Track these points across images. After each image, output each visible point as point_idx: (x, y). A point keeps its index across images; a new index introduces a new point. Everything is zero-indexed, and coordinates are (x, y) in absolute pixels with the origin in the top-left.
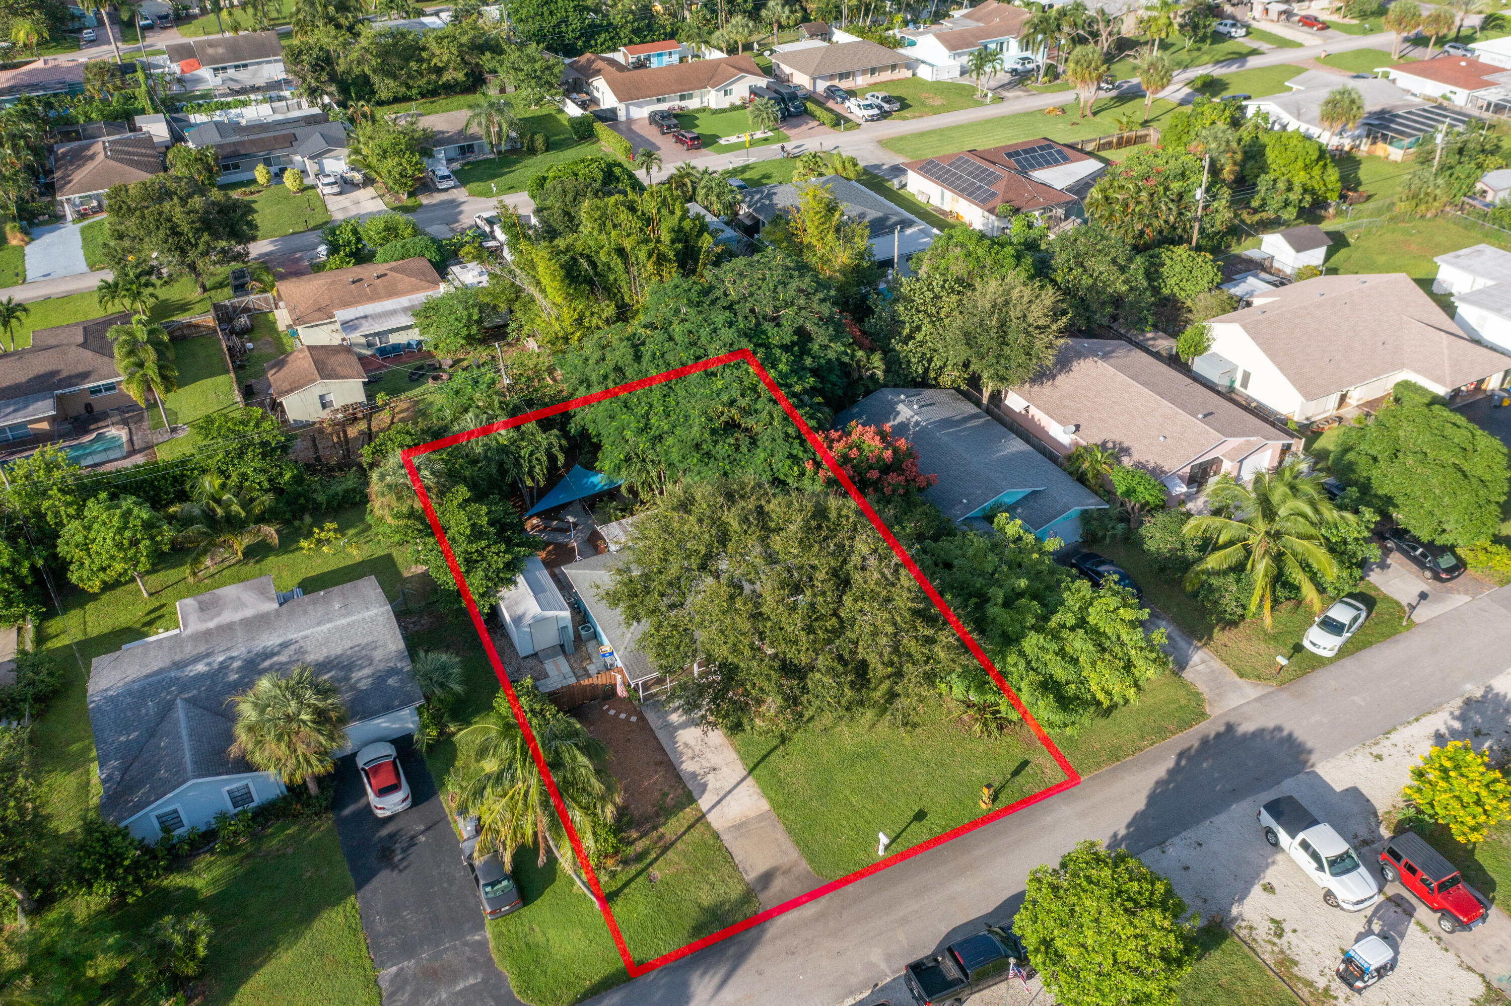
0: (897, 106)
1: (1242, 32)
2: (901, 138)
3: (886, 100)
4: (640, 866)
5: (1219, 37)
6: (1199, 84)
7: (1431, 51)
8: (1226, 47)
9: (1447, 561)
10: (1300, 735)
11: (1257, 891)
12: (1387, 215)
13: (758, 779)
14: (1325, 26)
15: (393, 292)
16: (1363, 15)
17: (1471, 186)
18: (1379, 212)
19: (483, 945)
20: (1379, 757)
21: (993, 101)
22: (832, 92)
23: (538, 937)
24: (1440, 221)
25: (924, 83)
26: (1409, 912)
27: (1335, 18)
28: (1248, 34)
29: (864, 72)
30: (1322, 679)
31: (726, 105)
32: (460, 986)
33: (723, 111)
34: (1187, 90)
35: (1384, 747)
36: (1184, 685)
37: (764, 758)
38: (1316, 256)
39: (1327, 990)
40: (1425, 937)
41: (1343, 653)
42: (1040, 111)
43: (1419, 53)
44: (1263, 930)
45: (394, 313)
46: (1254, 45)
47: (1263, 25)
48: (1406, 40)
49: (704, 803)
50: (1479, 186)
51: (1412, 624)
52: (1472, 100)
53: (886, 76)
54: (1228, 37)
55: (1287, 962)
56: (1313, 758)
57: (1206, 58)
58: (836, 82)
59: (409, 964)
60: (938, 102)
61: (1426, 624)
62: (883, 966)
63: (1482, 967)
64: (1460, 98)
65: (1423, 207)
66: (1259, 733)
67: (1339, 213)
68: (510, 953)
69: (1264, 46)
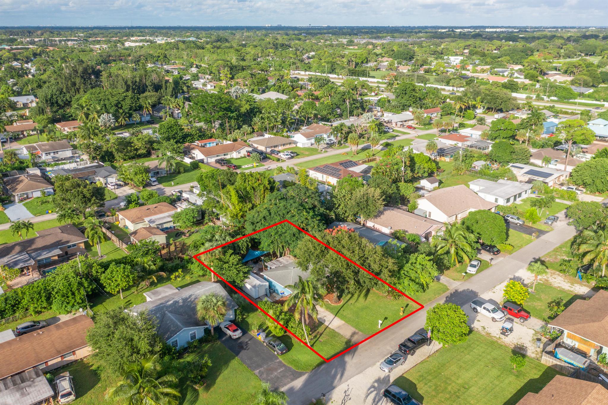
0: (295, 155)
1: (392, 130)
2: (301, 163)
3: (291, 153)
4: (316, 339)
5: (385, 132)
6: (385, 144)
7: (447, 133)
8: (388, 134)
9: (495, 250)
10: (474, 290)
11: (476, 321)
12: (451, 175)
13: (339, 317)
14: (415, 128)
15: (161, 212)
16: (425, 125)
17: (471, 165)
18: (448, 174)
19: (280, 362)
20: (494, 292)
21: (324, 152)
22: (273, 152)
23: (295, 358)
24: (465, 175)
25: (300, 148)
26: (513, 320)
27: (416, 126)
28: (393, 131)
29: (281, 145)
30: (474, 278)
31: (239, 157)
32: (279, 371)
33: (239, 158)
34: (381, 147)
35: (495, 290)
36: (441, 284)
37: (338, 312)
38: (437, 184)
39: (499, 337)
40: (518, 325)
41: (477, 272)
42: (340, 154)
43: (443, 134)
44: (480, 329)
45: (164, 217)
46: (397, 134)
47: (396, 129)
48: (439, 131)
49: (326, 324)
50: (473, 165)
51: (491, 265)
52: (462, 145)
53: (288, 146)
54: (388, 132)
55: (488, 334)
56: (479, 294)
57: (384, 138)
58: (273, 148)
59: (262, 369)
60: (307, 153)
61: (495, 264)
62: (391, 349)
63: (533, 328)
64: (460, 144)
65: (460, 172)
66: (464, 291)
67: (438, 175)
68: (290, 362)
69: (399, 134)
